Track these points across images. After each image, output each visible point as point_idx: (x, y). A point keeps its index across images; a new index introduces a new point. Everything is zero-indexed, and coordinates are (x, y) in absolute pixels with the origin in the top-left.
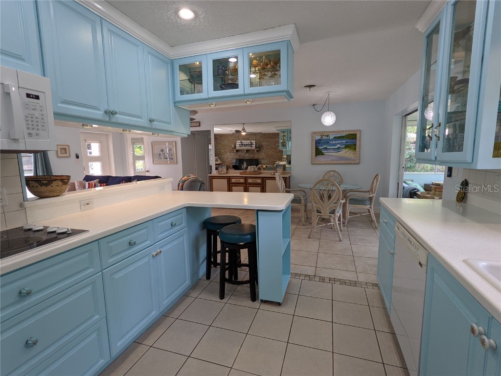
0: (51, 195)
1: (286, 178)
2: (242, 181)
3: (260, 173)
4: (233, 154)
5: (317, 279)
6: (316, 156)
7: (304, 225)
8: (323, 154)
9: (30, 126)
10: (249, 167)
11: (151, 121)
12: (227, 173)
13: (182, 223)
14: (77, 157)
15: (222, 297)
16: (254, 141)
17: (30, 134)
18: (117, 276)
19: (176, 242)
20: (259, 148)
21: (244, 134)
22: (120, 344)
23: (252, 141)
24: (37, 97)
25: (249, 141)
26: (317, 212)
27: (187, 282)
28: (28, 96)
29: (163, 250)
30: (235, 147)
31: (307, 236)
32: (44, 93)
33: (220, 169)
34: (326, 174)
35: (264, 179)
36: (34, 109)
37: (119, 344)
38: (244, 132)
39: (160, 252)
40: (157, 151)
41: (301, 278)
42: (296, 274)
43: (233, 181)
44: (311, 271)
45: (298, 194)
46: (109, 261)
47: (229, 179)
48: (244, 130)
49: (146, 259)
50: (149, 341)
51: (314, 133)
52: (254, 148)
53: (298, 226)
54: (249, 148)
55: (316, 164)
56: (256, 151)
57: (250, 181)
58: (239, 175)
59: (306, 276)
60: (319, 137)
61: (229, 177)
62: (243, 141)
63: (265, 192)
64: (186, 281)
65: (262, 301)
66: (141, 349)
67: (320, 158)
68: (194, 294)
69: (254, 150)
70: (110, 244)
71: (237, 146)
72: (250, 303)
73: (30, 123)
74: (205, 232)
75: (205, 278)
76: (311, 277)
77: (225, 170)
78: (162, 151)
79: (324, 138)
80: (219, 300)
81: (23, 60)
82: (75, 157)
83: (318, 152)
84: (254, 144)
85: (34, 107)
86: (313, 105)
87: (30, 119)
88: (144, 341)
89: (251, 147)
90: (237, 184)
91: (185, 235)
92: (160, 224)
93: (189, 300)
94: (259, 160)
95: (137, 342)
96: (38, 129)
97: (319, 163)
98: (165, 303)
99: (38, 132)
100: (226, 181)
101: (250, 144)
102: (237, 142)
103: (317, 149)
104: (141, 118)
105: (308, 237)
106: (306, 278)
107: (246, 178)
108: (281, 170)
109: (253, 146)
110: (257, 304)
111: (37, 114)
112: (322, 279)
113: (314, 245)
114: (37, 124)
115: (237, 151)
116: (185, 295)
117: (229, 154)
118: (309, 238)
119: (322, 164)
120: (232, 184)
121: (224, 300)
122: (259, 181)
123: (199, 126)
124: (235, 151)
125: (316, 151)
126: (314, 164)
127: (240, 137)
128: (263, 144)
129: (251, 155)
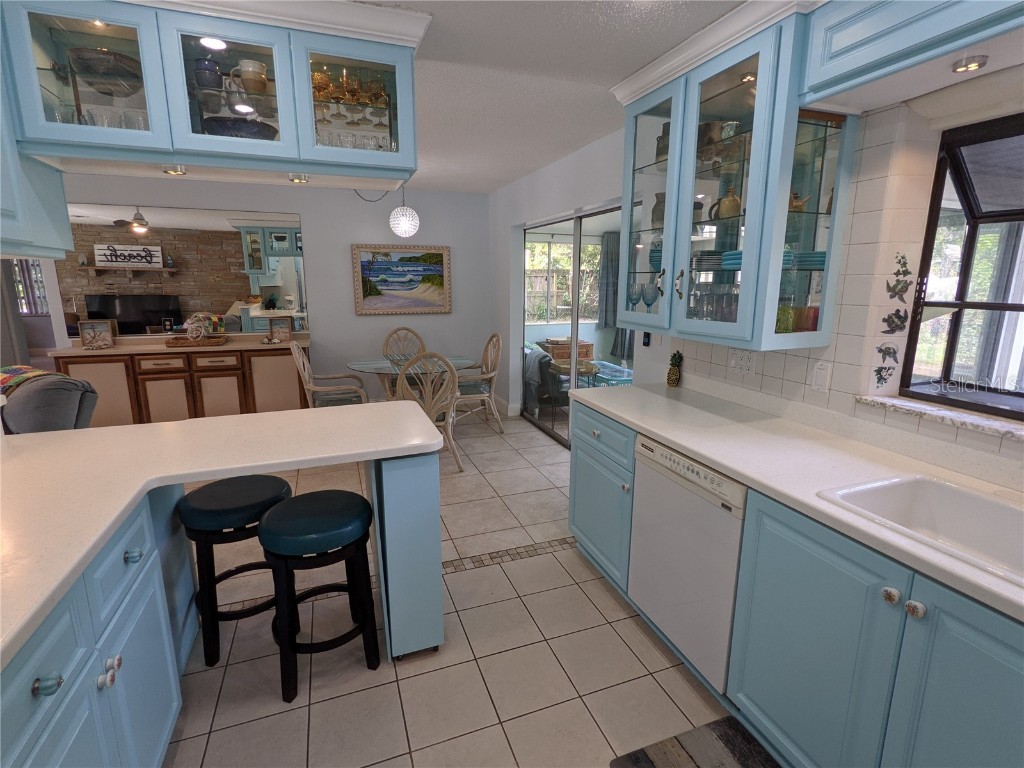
2: (178, 363)
3: (227, 340)
4: (84, 282)
5: (468, 563)
6: (365, 296)
8: (379, 293)
16: (159, 248)
20: (175, 267)
21: (141, 230)
23: (150, 248)
25: (141, 248)
30: (91, 261)
34: (391, 335)
35: (244, 356)
38: (142, 225)
43: (147, 365)
47: (129, 361)
48: (140, 220)
51: (357, 246)
52: (161, 265)
54: (142, 265)
55: (366, 315)
56: (166, 275)
60: (369, 257)
61: (130, 356)
62: (117, 247)
67: (374, 303)
69: (159, 273)
71: (97, 258)
79: (380, 258)
83: (369, 290)
84: (159, 254)
89: (150, 263)
94: (180, 298)
97: (373, 312)
101: (143, 254)
102: (96, 247)
103: (365, 282)
107: (188, 357)
109: (154, 260)
112: (479, 562)
115: (100, 272)
117: (69, 280)
119: (379, 314)
122: (231, 361)
124: (92, 273)
125: (363, 287)
126: (362, 315)
127: (107, 235)
128: (187, 257)
129: (152, 285)
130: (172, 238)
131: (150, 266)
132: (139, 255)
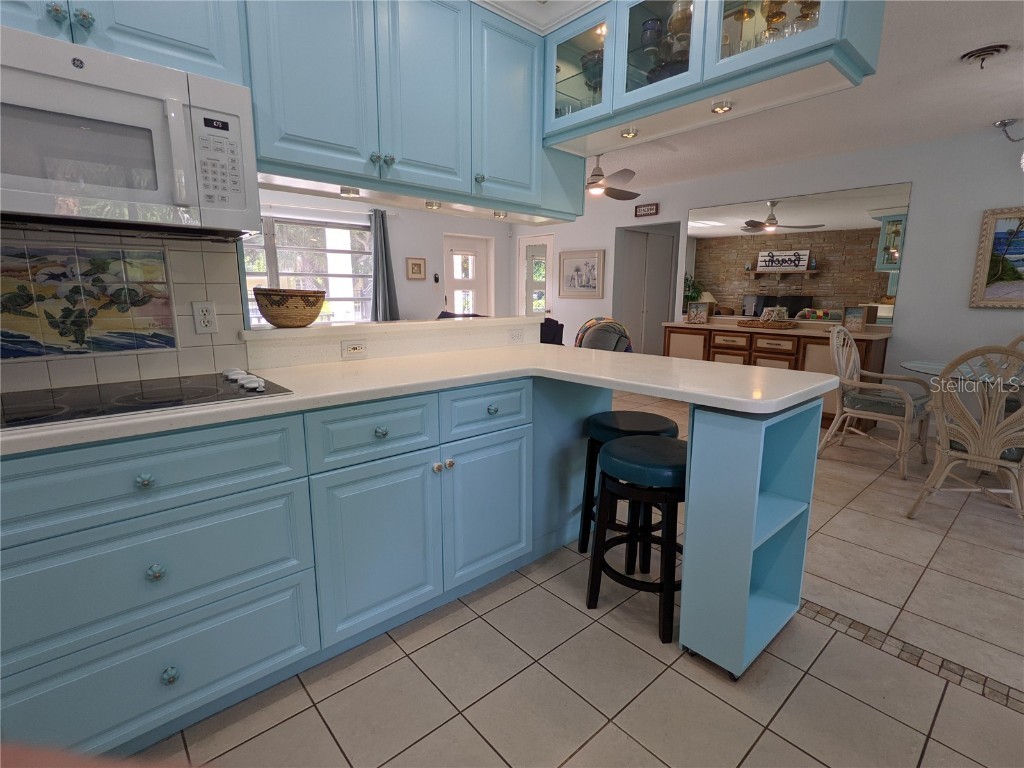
0: (289, 323)
1: (869, 342)
2: (742, 342)
3: (796, 326)
4: (747, 284)
5: (892, 646)
6: (989, 283)
7: (905, 479)
8: (1018, 277)
9: (211, 183)
10: (765, 310)
11: (479, 180)
12: (708, 321)
13: (519, 412)
14: (437, 280)
15: (592, 603)
16: (807, 252)
17: (210, 197)
18: (343, 494)
19: (497, 451)
20: (818, 269)
21: (770, 230)
22: (344, 629)
23: (800, 252)
24: (225, 126)
25: (792, 253)
26: (952, 448)
27: (523, 545)
28: (208, 123)
29: (460, 461)
30: (754, 266)
31: (902, 511)
32: (237, 116)
33: (693, 312)
35: (802, 343)
36: (217, 150)
37: (340, 628)
38: (772, 225)
39: (452, 465)
40: (569, 271)
41: (835, 624)
42: (822, 611)
43: (719, 340)
44: (878, 617)
45: (896, 389)
46: (327, 460)
47: (709, 335)
48: (772, 220)
49: (417, 474)
50: (408, 644)
51: (994, 212)
52: (804, 268)
53: (883, 478)
54: (790, 269)
55: (986, 308)
56: (806, 277)
57: (762, 343)
58: (735, 327)
59: (854, 624)
60: (1013, 225)
61: (710, 331)
62: (775, 253)
63: (803, 369)
64: (519, 541)
65: (686, 649)
66: (391, 653)
67: (1005, 292)
68: (538, 576)
69: (802, 274)
70: (331, 427)
71: (760, 264)
72: (653, 642)
73: (210, 176)
74: (585, 442)
75: (576, 547)
76: (871, 633)
77: (704, 314)
78: (577, 270)
80: (584, 608)
81: (211, 57)
82: (433, 280)
83: (999, 271)
84: (806, 258)
85: (219, 146)
86: (1004, 124)
87: (209, 168)
88: (401, 638)
89: (796, 266)
90: (729, 351)
91: (525, 439)
92: (458, 404)
93: (522, 585)
95: (390, 634)
96: (224, 189)
97: (998, 304)
98: (458, 574)
99: (224, 194)
100: (700, 339)
101: (793, 258)
102: (761, 254)
103: (996, 261)
104: (455, 174)
105: (906, 514)
106: (851, 631)
107: (751, 337)
108: (860, 320)
109: (801, 263)
110: (669, 653)
111: (224, 159)
112: (913, 656)
113: (920, 543)
114: (224, 177)
115: (759, 276)
116: (517, 571)
117: (736, 283)
118: (909, 518)
119: (1011, 308)
120: (715, 347)
121: (595, 613)
122: (787, 345)
123: (657, 213)
124: (753, 277)
125: (991, 268)
126: (978, 307)
127: (769, 243)
128: (831, 258)
129: (794, 287)
130: (822, 241)
131: (796, 269)
132: (790, 260)
